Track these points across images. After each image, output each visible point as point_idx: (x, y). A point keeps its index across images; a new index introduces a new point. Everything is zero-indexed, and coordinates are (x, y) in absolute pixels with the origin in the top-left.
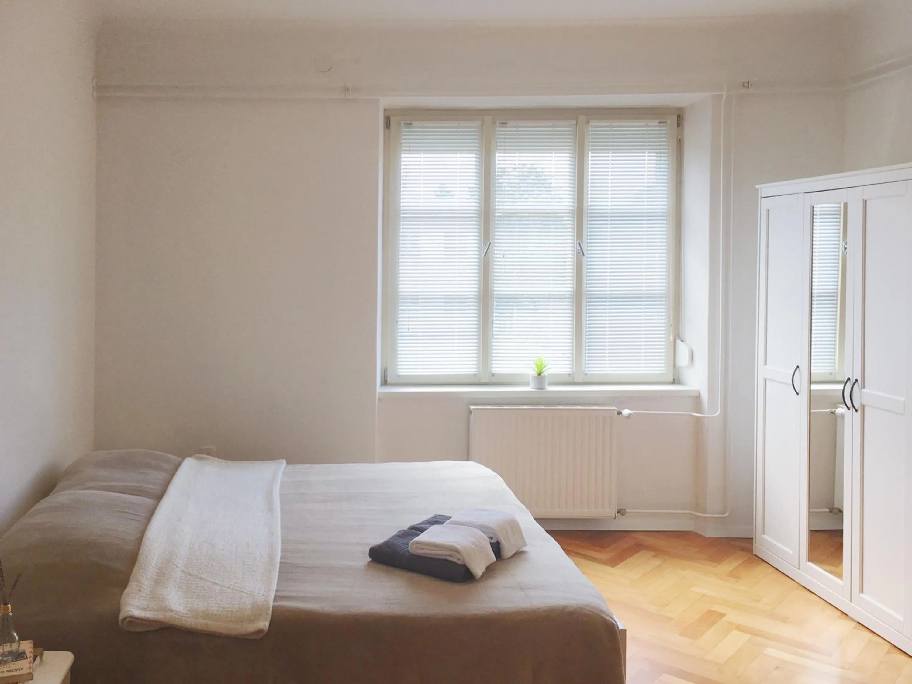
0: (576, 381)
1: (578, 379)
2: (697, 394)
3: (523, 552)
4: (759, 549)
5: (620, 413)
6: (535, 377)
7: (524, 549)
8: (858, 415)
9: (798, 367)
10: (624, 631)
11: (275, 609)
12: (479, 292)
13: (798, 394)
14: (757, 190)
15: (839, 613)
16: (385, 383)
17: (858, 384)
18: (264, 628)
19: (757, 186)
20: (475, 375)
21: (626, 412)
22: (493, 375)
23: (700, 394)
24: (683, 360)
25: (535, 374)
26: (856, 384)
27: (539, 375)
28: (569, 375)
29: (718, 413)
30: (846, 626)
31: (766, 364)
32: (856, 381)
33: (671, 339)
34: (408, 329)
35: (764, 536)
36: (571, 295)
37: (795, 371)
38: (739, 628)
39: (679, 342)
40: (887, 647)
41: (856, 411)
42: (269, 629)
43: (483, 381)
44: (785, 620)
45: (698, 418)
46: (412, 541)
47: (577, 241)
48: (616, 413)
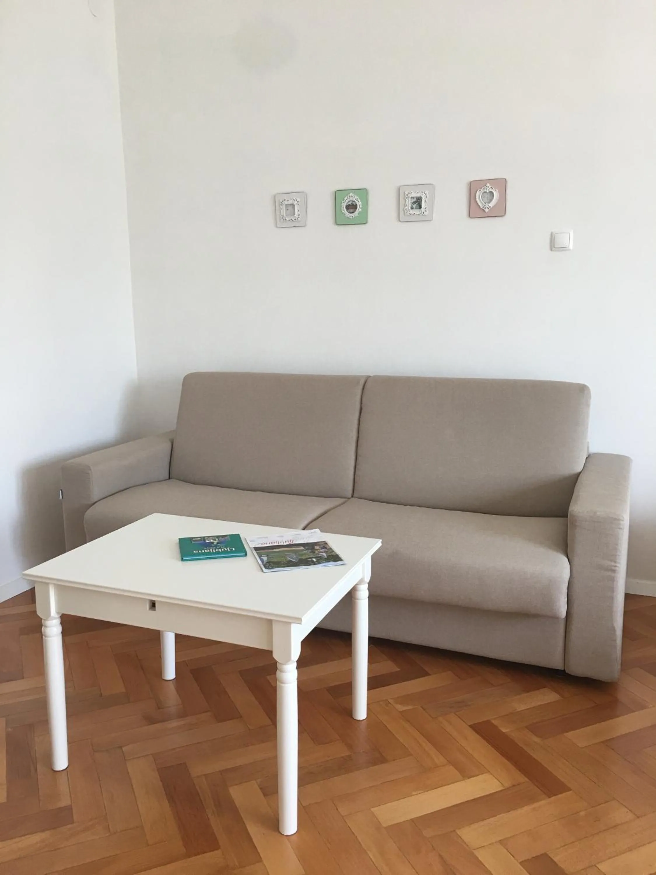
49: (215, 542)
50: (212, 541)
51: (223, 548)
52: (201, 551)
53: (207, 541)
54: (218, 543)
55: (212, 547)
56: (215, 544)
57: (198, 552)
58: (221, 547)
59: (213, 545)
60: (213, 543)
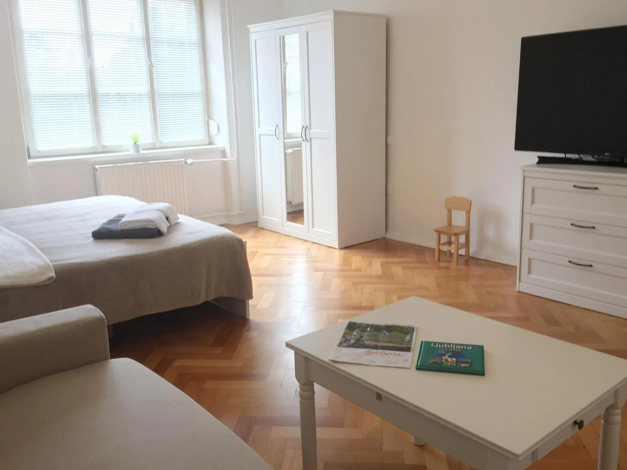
0: (156, 147)
1: (157, 146)
2: (223, 149)
3: (178, 223)
4: (260, 225)
5: (186, 163)
6: (133, 145)
7: (179, 221)
8: (308, 144)
9: (277, 125)
10: (246, 242)
11: (54, 266)
12: (89, 91)
13: (278, 139)
14: (248, 29)
15: (302, 241)
16: (29, 157)
17: (308, 128)
18: (53, 276)
19: (248, 26)
20: (93, 147)
21: (189, 161)
22: (104, 146)
23: (225, 149)
24: (213, 130)
25: (133, 143)
26: (307, 128)
27: (135, 143)
28: (152, 144)
29: (236, 158)
30: (308, 245)
31: (259, 126)
32: (307, 127)
33: (207, 119)
34: (42, 118)
35: (264, 217)
36: (148, 93)
37: (276, 127)
38: (266, 254)
39: (210, 120)
40: (326, 248)
41: (308, 141)
42: (56, 276)
43: (98, 151)
44: (283, 248)
45: (224, 162)
46: (119, 223)
47: (148, 58)
48: (184, 162)
49: (446, 357)
50: (449, 359)
51: (442, 348)
52: (463, 348)
53: (455, 359)
54: (444, 355)
55: (452, 351)
56: (447, 354)
57: (467, 348)
58: (443, 349)
59: (450, 354)
60: (449, 356)
